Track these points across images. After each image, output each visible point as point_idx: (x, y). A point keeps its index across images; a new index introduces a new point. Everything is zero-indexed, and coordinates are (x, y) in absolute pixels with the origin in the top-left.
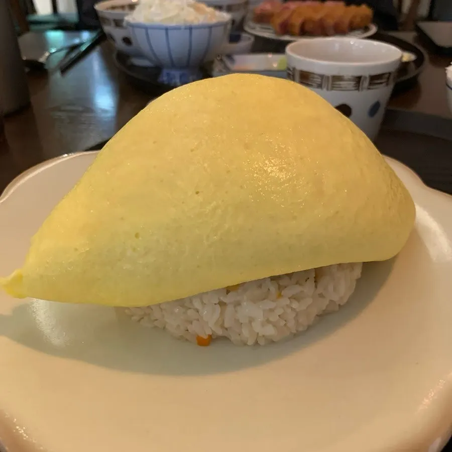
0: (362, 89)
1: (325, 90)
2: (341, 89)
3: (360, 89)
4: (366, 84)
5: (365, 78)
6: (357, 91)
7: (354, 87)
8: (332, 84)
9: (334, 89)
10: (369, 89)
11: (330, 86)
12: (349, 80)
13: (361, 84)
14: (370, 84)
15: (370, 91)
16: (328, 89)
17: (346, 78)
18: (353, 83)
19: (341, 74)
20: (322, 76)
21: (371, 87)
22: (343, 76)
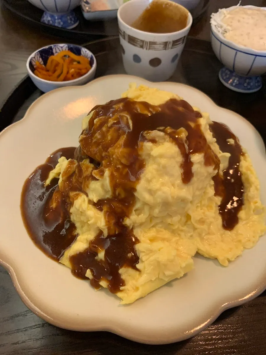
0: (168, 49)
1: (145, 49)
2: (155, 49)
3: (167, 48)
4: (170, 46)
5: (170, 42)
6: (165, 50)
7: (163, 48)
8: (149, 47)
9: (150, 49)
10: (172, 48)
11: (148, 48)
12: (160, 44)
13: (167, 46)
14: (173, 45)
15: (172, 49)
16: (147, 49)
17: (158, 43)
18: (162, 46)
19: (155, 41)
20: (143, 41)
21: (173, 47)
22: (157, 42)
